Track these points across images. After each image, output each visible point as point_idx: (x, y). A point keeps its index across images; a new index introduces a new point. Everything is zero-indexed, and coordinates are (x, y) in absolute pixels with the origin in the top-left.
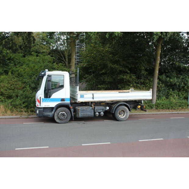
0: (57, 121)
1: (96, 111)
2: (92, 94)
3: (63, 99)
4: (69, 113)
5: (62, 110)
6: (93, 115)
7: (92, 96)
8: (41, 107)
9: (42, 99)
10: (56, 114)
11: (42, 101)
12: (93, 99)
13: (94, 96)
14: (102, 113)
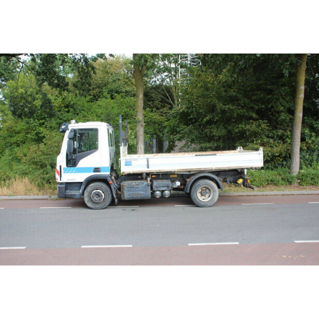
0: (89, 204)
1: (155, 189)
2: (146, 160)
3: (97, 168)
4: (107, 191)
5: (96, 186)
6: (150, 195)
7: (146, 164)
8: (62, 181)
9: (64, 168)
10: (86, 194)
11: (64, 173)
12: (148, 168)
13: (149, 163)
14: (166, 192)
